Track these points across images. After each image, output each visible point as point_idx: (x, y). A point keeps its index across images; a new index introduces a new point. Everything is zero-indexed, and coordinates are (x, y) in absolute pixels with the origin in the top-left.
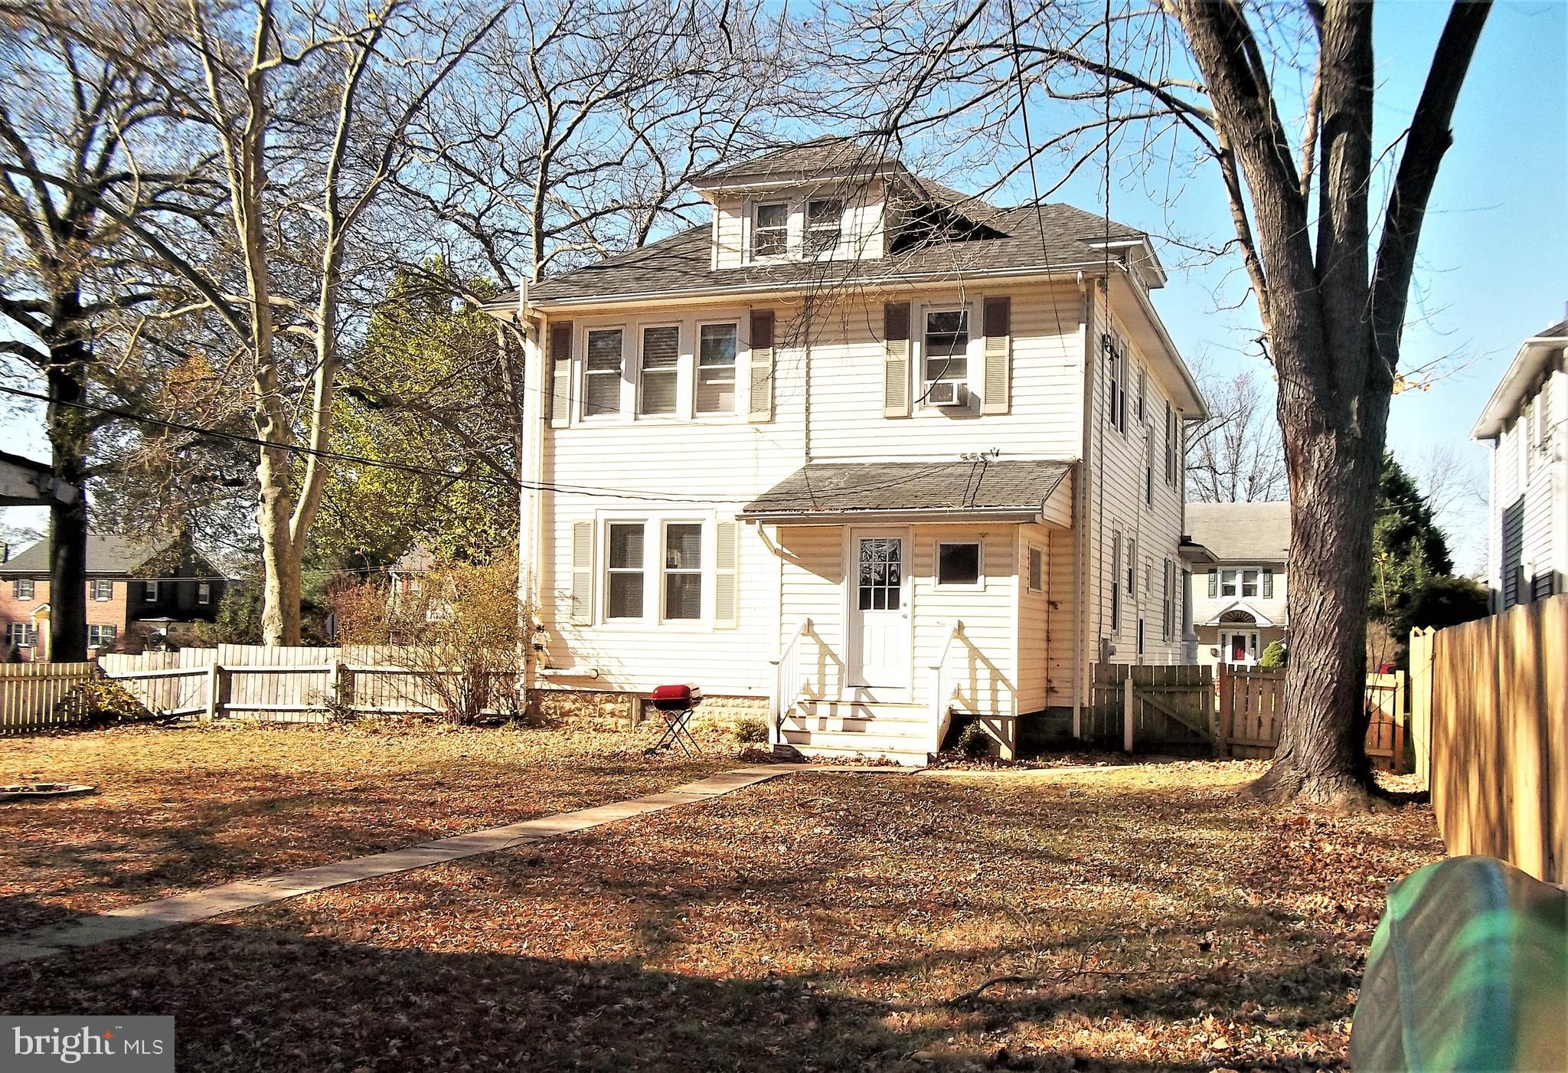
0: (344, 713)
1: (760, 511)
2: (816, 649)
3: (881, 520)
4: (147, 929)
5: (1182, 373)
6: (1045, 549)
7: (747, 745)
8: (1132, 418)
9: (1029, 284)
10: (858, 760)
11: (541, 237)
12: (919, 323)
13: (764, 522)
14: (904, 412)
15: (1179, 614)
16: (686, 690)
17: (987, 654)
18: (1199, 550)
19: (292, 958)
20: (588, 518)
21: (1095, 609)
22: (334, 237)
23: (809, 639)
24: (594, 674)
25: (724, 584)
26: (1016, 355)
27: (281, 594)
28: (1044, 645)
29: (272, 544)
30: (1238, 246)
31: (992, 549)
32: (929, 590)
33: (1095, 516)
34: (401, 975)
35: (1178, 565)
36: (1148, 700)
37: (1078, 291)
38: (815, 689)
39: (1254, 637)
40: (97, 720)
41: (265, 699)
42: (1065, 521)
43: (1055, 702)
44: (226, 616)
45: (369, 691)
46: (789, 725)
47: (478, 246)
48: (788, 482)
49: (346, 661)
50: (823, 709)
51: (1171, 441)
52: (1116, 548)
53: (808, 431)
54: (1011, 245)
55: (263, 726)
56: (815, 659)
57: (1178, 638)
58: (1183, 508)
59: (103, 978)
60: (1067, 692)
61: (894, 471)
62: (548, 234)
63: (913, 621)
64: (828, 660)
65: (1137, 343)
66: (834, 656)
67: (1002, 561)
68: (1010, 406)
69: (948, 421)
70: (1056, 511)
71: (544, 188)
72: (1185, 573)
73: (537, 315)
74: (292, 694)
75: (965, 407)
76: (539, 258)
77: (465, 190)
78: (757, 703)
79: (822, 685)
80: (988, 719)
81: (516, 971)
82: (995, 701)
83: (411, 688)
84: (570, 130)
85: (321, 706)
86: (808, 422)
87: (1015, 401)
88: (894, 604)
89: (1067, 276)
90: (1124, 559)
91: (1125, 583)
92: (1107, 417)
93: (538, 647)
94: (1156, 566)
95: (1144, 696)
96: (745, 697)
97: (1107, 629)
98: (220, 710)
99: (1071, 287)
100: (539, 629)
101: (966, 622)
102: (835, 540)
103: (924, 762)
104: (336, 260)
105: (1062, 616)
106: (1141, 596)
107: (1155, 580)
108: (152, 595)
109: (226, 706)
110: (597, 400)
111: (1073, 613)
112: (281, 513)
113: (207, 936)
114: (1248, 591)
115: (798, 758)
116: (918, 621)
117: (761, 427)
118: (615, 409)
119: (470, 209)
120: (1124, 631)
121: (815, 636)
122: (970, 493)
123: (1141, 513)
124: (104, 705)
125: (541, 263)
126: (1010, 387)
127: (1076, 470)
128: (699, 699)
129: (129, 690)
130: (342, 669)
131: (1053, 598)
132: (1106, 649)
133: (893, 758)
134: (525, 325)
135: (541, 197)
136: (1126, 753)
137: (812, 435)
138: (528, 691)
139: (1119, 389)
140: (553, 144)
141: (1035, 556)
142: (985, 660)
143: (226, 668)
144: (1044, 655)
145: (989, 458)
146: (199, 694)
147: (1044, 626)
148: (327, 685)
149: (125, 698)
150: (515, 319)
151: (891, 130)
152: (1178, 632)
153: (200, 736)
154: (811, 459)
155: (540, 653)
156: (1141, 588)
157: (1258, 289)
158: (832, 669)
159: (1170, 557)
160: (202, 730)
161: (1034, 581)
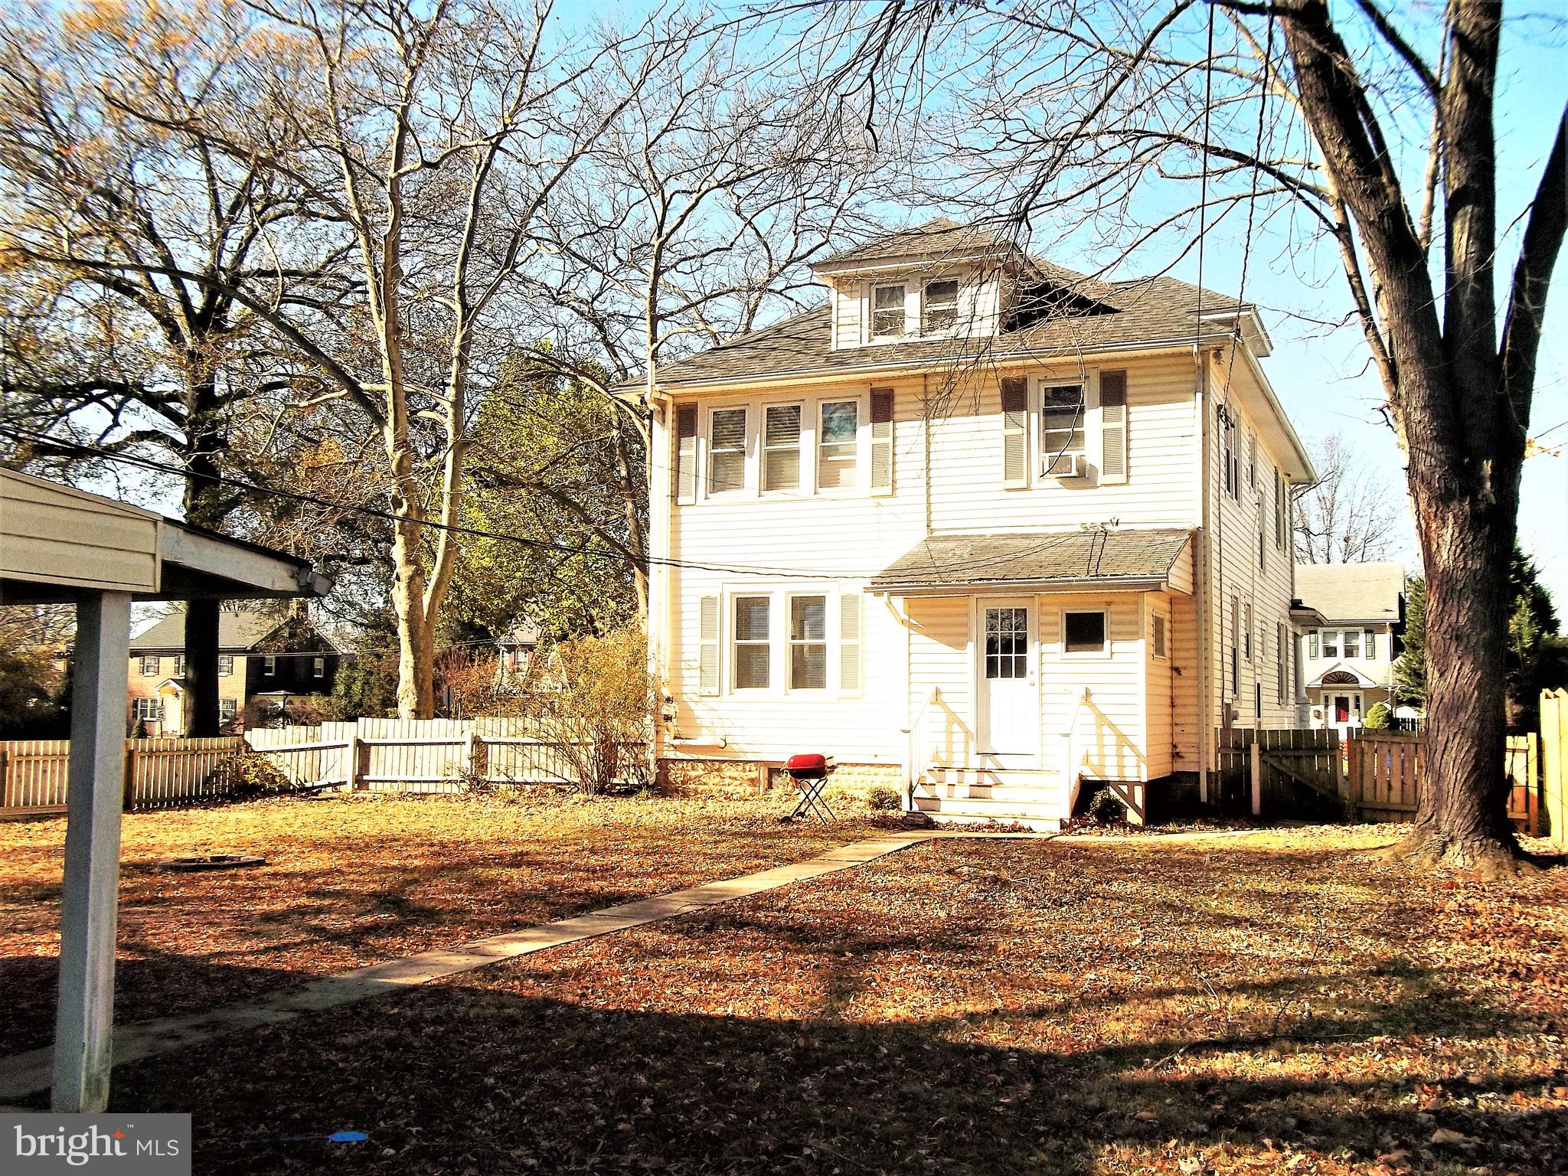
0: (478, 784)
1: (887, 583)
2: (943, 717)
3: (1007, 590)
4: (370, 993)
5: (1291, 440)
6: (1167, 616)
7: (880, 812)
8: (1245, 484)
9: (1144, 358)
10: (990, 827)
11: (655, 320)
12: (1036, 396)
13: (892, 594)
14: (1023, 483)
15: (1291, 677)
16: (821, 759)
17: (1114, 720)
18: (1311, 613)
19: (513, 1022)
20: (714, 593)
21: (1218, 674)
22: (463, 326)
23: (937, 708)
24: (722, 744)
25: (849, 655)
26: (1132, 426)
27: (416, 669)
28: (1168, 711)
29: (407, 620)
30: (1357, 316)
31: (1116, 617)
32: (1057, 658)
33: (1216, 583)
34: (625, 1039)
35: (1290, 629)
36: (1276, 764)
37: (1193, 363)
38: (944, 757)
39: (1357, 699)
40: (243, 792)
41: (403, 771)
42: (1188, 589)
43: (1180, 767)
44: (341, 689)
45: (504, 762)
46: (919, 792)
47: (591, 329)
48: (911, 554)
49: (480, 733)
50: (951, 776)
51: (1280, 507)
52: (1235, 614)
53: (929, 504)
54: (1126, 320)
55: (402, 797)
56: (943, 727)
57: (1292, 702)
58: (1292, 572)
59: (349, 1039)
60: (1194, 757)
61: (1016, 542)
62: (662, 317)
63: (1040, 689)
64: (956, 727)
65: (1247, 412)
66: (961, 724)
67: (1128, 628)
68: (1128, 476)
69: (1066, 492)
70: (1179, 579)
71: (657, 273)
72: (1296, 635)
73: (664, 397)
74: (430, 765)
75: (1083, 477)
76: (653, 341)
77: (579, 276)
78: (883, 770)
79: (950, 752)
80: (1116, 785)
81: (732, 1033)
82: (1121, 766)
83: (543, 758)
84: (683, 217)
85: (456, 776)
86: (929, 495)
87: (1133, 471)
88: (1021, 671)
89: (1183, 349)
90: (1242, 624)
91: (1243, 648)
92: (1224, 486)
93: (668, 718)
94: (1270, 630)
95: (1271, 761)
96: (872, 765)
97: (1229, 694)
98: (360, 782)
99: (1189, 360)
100: (668, 700)
101: (1093, 689)
102: (963, 610)
103: (1057, 828)
104: (464, 348)
105: (1186, 682)
106: (1257, 661)
107: (1270, 644)
108: (269, 670)
109: (365, 778)
110: (722, 476)
111: (1197, 678)
112: (415, 591)
113: (430, 1001)
114: (1349, 652)
115: (930, 825)
116: (1045, 688)
117: (880, 500)
118: (738, 486)
119: (583, 294)
120: (1244, 696)
121: (943, 704)
122: (1094, 563)
123: (1256, 578)
124: (251, 778)
125: (655, 345)
126: (1128, 458)
127: (1196, 539)
128: (833, 767)
129: (274, 764)
130: (477, 741)
131: (1177, 664)
132: (1229, 714)
133: (1026, 824)
134: (652, 406)
135: (655, 282)
136: (1256, 817)
137: (933, 508)
138: (658, 760)
139: (1233, 457)
140: (666, 230)
141: (1158, 623)
142: (1111, 725)
143: (365, 741)
144: (1168, 720)
145: (1109, 527)
146: (341, 767)
147: (1168, 692)
148: (462, 757)
149: (269, 771)
150: (643, 401)
151: (1020, 217)
152: (1292, 696)
153: (344, 808)
154: (932, 531)
155: (669, 724)
156: (1258, 653)
157: (1380, 358)
158: (959, 737)
159: (1282, 621)
160: (345, 801)
161: (1159, 650)
